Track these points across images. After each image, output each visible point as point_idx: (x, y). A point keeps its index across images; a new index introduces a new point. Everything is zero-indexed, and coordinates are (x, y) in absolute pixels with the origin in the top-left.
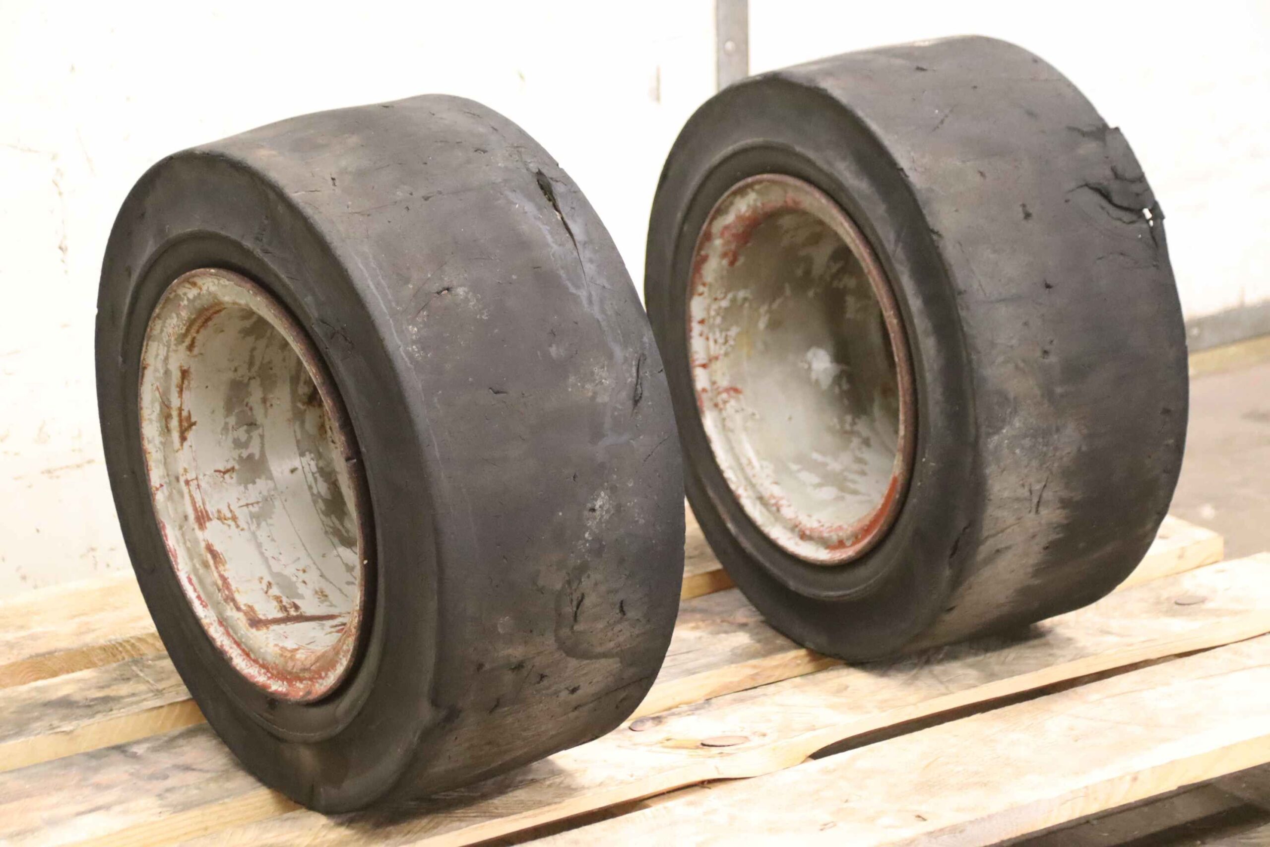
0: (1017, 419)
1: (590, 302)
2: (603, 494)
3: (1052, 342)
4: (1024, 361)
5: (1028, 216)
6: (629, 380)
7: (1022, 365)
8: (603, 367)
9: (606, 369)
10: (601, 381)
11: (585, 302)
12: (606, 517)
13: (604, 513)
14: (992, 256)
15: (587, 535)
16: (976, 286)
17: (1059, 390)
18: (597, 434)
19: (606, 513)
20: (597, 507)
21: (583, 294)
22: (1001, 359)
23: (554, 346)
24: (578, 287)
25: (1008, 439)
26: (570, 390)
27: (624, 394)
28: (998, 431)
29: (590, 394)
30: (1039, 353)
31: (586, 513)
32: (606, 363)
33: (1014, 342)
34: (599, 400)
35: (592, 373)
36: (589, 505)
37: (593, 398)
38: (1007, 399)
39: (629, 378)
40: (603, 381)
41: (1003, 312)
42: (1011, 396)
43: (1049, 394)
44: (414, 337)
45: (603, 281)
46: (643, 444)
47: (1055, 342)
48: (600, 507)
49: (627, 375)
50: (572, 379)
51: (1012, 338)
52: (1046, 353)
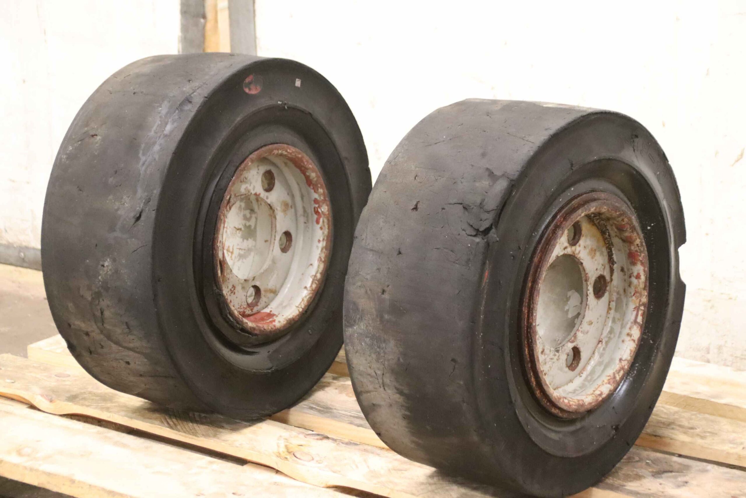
0: (362, 324)
1: (143, 164)
2: (108, 260)
3: (388, 286)
4: (370, 290)
5: (416, 208)
6: (138, 208)
7: (369, 292)
8: (128, 197)
9: (130, 198)
10: (124, 204)
11: (141, 163)
12: (109, 273)
13: (109, 270)
14: (382, 224)
15: (100, 278)
16: (364, 237)
17: (386, 317)
18: (112, 229)
19: (110, 270)
20: (105, 265)
21: (143, 159)
22: (359, 284)
23: (112, 178)
24: (144, 154)
25: (357, 334)
26: (108, 202)
27: (132, 214)
28: (351, 326)
29: (116, 208)
30: (380, 290)
31: (100, 266)
32: (131, 196)
33: (368, 277)
34: (119, 212)
35: (122, 198)
36: (101, 263)
37: (118, 209)
38: (358, 309)
39: (138, 207)
40: (125, 204)
41: (370, 257)
42: (360, 308)
43: (380, 316)
44: (68, 152)
45: (157, 157)
46: (134, 243)
47: (390, 287)
48: (107, 266)
49: (138, 206)
50: (111, 197)
51: (368, 274)
52: (384, 292)
